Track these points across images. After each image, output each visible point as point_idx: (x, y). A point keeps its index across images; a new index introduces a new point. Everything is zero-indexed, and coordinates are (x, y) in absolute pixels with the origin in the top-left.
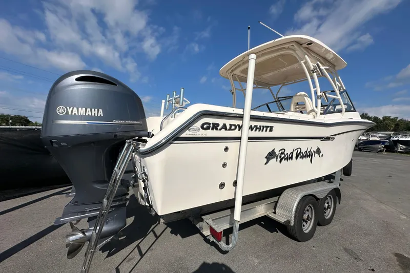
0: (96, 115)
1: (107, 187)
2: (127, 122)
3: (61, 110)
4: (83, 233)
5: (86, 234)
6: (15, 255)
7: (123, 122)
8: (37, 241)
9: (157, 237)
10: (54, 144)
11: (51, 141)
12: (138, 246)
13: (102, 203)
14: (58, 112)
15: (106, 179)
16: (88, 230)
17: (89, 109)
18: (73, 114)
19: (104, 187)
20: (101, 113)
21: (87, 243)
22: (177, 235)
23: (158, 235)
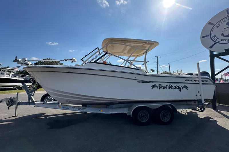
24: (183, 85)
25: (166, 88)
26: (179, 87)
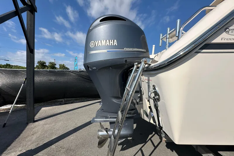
0: (113, 45)
1: (121, 102)
2: (134, 49)
3: (92, 44)
4: (107, 132)
5: (108, 132)
6: (81, 130)
7: (131, 49)
8: (89, 126)
9: (156, 147)
10: (89, 68)
11: (88, 66)
12: (141, 149)
13: (117, 113)
14: (90, 46)
15: (120, 96)
16: (109, 130)
17: (108, 41)
18: (99, 45)
19: (118, 102)
20: (116, 43)
21: (109, 139)
22: (173, 151)
23: (156, 145)
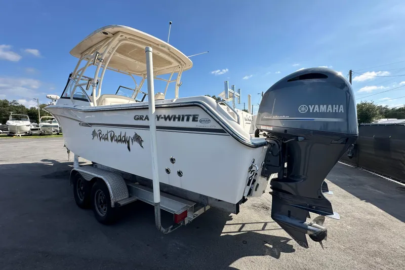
24: (130, 133)
25: (107, 139)
26: (125, 136)
